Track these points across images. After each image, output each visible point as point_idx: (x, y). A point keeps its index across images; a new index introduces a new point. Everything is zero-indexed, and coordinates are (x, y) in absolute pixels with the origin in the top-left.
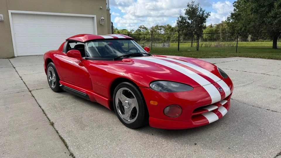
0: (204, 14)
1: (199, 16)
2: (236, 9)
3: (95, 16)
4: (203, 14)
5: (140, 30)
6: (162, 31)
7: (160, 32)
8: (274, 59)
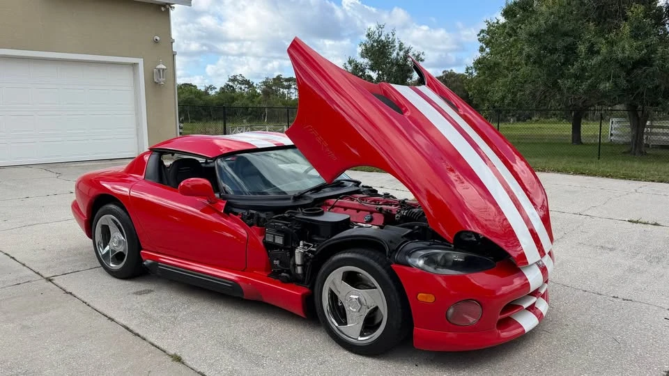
0: (409, 57)
1: (396, 63)
2: (484, 46)
3: (140, 61)
4: (406, 57)
5: (232, 86)
6: (292, 91)
7: (286, 93)
8: (588, 175)
